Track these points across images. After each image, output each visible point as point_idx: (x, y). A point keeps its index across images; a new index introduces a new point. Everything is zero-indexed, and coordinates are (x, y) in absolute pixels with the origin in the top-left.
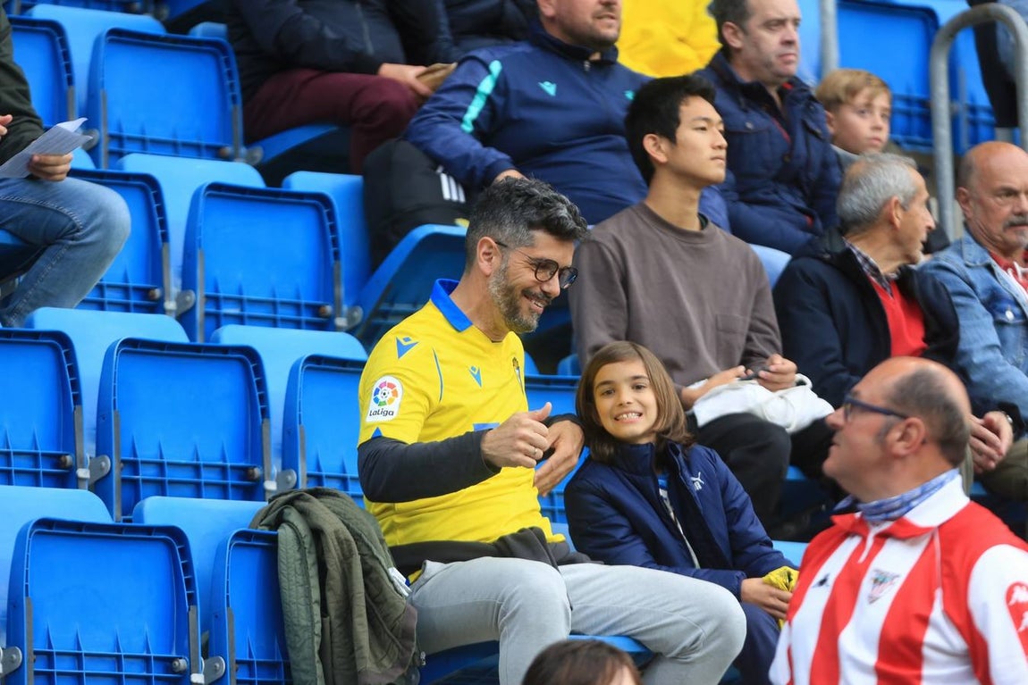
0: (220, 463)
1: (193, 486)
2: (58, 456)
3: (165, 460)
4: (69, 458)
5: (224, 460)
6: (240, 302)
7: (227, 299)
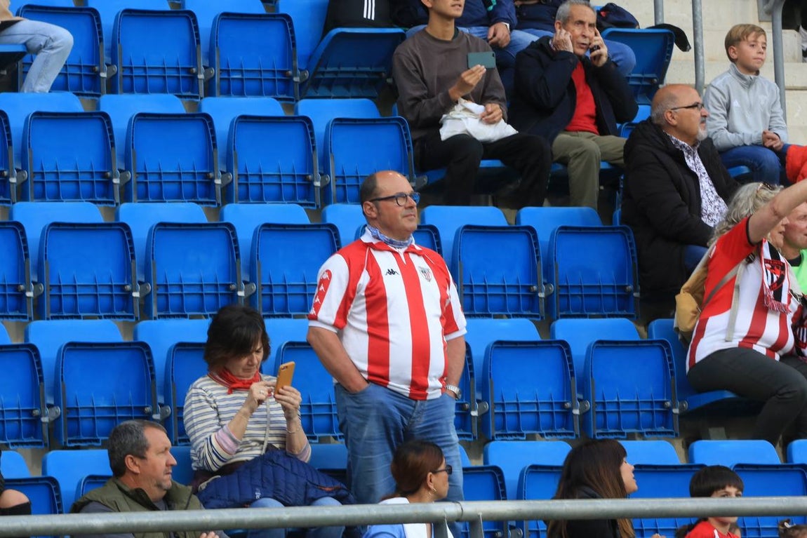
0: (192, 171)
1: (177, 184)
2: (104, 173)
3: (162, 171)
4: (109, 174)
5: (194, 170)
6: (241, 71)
7: (233, 70)
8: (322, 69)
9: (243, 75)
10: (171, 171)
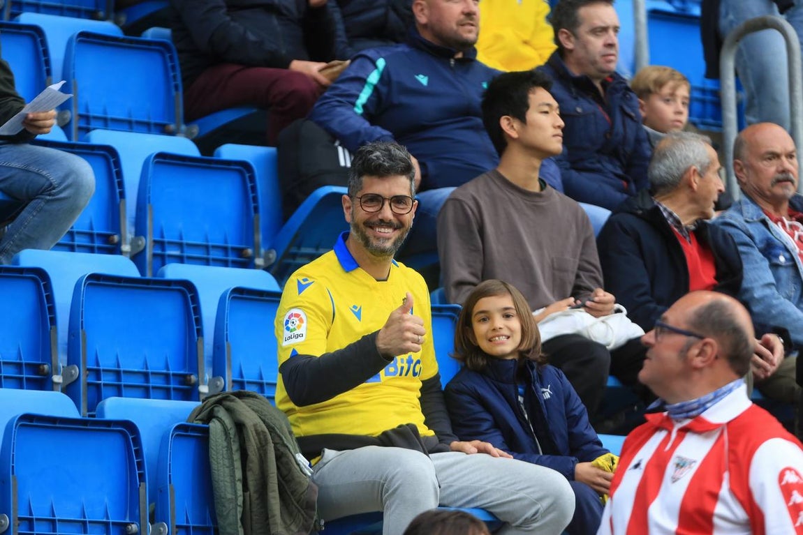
0: (165, 371)
2: (38, 365)
3: (122, 369)
4: (46, 367)
5: (168, 369)
7: (170, 243)
8: (294, 250)
9: (182, 252)
10: (136, 370)
